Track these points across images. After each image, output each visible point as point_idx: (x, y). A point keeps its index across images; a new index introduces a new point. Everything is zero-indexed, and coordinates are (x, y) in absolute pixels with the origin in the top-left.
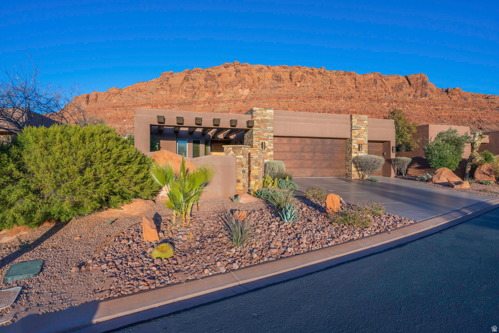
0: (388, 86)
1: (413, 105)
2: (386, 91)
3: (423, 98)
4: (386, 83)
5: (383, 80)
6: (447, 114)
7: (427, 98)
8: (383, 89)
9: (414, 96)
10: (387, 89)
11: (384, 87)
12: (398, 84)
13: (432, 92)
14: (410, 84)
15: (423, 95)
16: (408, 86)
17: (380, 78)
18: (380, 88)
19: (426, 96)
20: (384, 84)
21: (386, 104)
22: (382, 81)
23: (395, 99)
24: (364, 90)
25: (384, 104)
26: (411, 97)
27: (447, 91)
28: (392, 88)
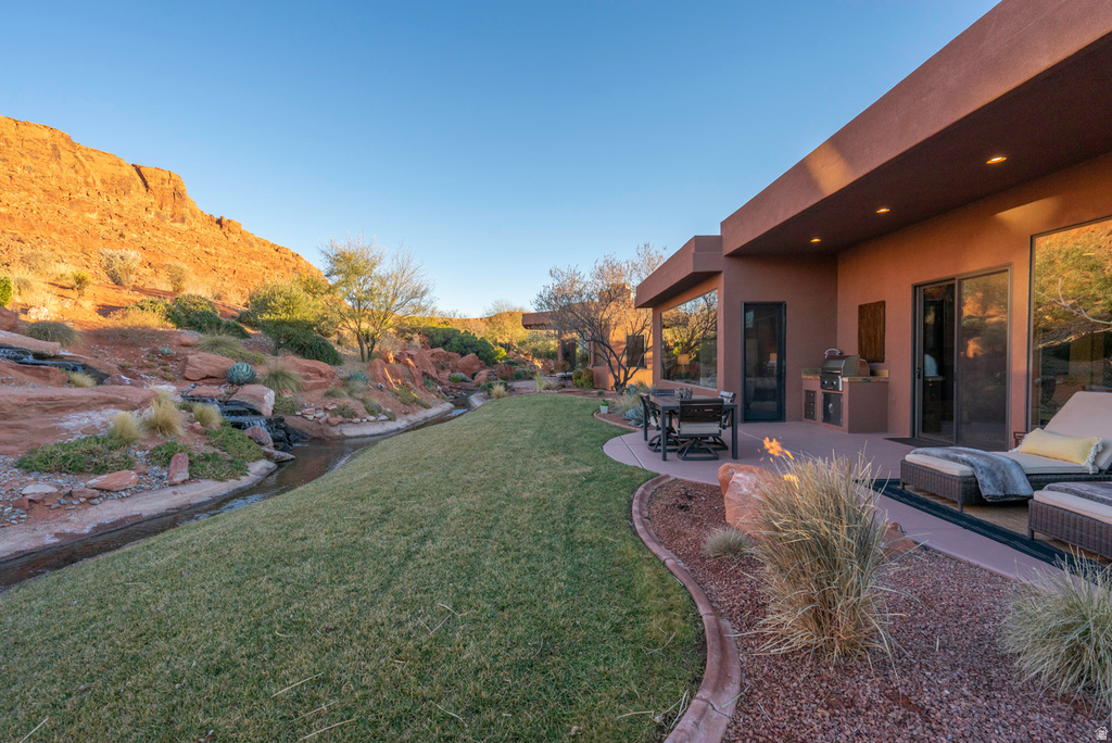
0: (92, 174)
1: (159, 233)
2: (87, 183)
3: (178, 225)
4: (87, 167)
5: (78, 154)
6: (227, 266)
7: (185, 227)
8: (80, 179)
9: (157, 214)
10: (90, 180)
11: (82, 172)
12: (118, 178)
13: (194, 216)
14: (146, 186)
15: (178, 217)
16: (143, 189)
17: (68, 147)
18: (68, 173)
19: (183, 220)
20: (84, 167)
21: (94, 216)
22: (76, 157)
23: (116, 210)
24: (24, 162)
25: (88, 215)
26: (152, 215)
27: (219, 222)
28: (103, 182)
